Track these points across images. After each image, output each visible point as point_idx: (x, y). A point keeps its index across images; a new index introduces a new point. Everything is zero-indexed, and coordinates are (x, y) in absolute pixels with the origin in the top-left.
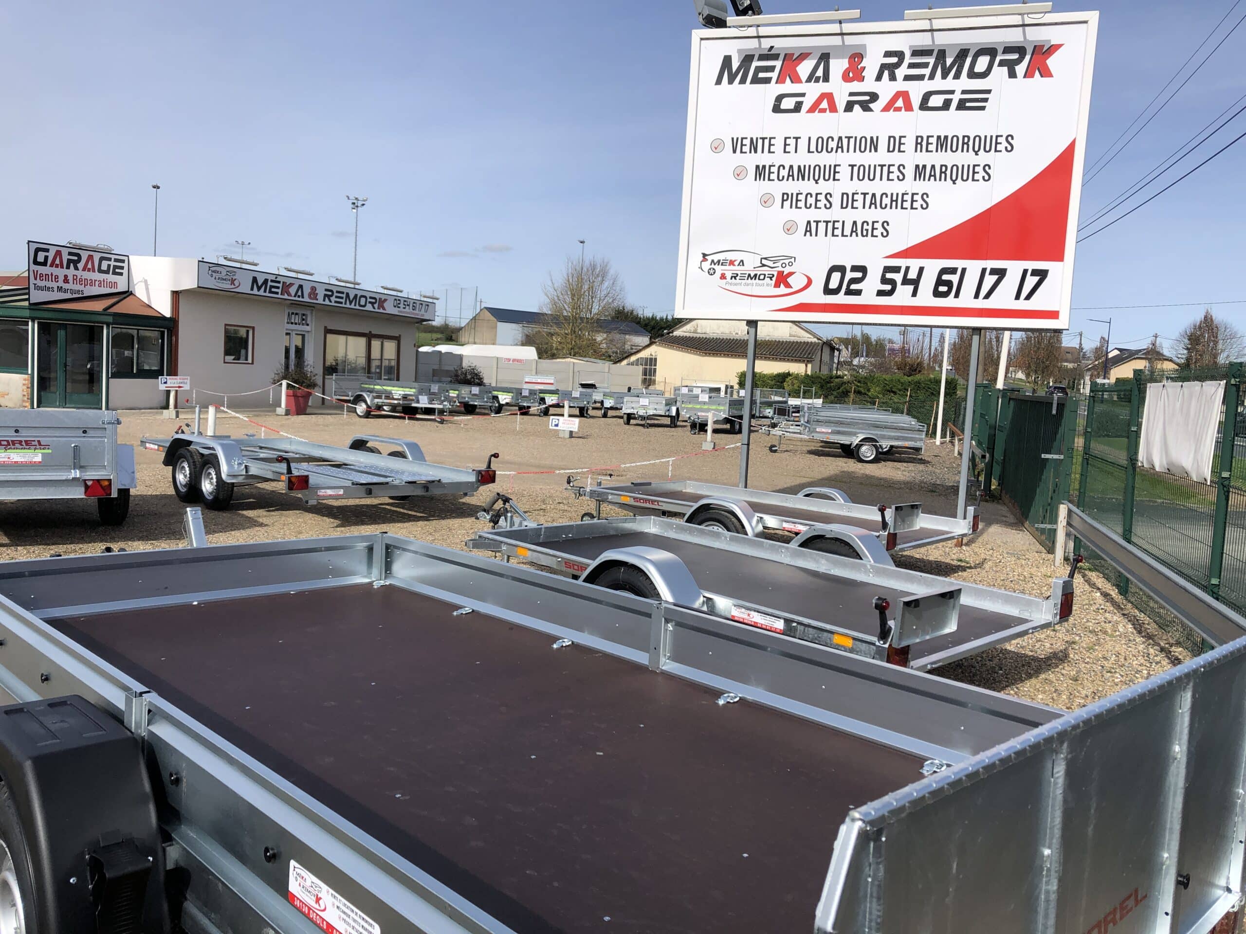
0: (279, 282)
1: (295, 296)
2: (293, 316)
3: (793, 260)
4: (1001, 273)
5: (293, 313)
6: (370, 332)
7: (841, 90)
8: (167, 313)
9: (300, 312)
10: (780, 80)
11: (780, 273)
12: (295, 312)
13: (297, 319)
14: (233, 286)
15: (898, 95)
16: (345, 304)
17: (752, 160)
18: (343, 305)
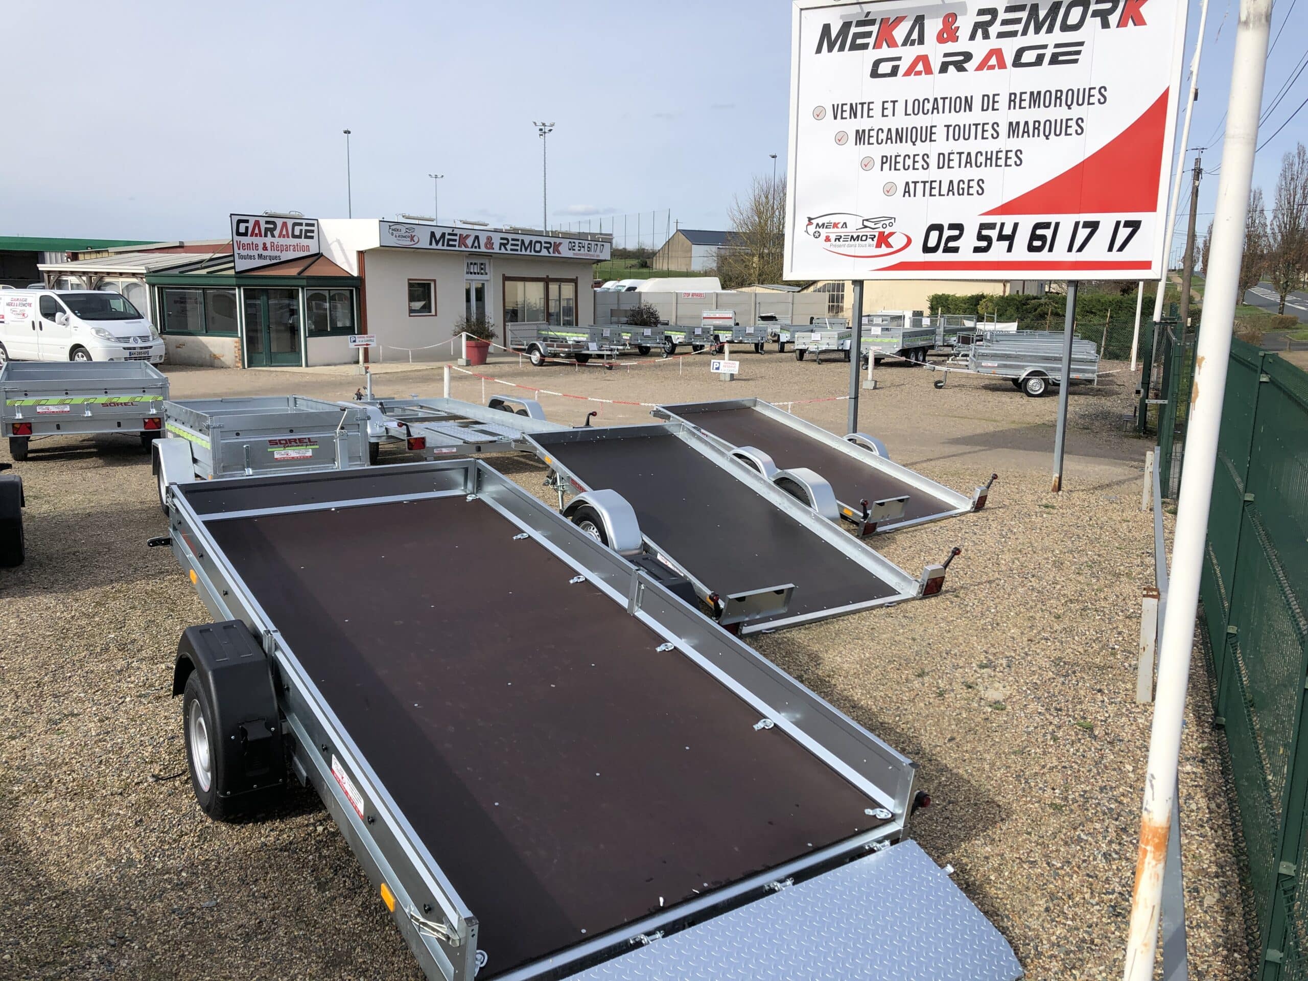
0: (456, 235)
1: (472, 247)
2: (472, 266)
3: (893, 221)
4: (1094, 226)
5: (471, 264)
6: (548, 276)
7: (935, 52)
8: (355, 273)
9: (479, 261)
10: (877, 45)
11: (882, 234)
12: (473, 262)
13: (476, 269)
14: (413, 243)
15: (992, 53)
16: (521, 251)
17: (852, 126)
18: (519, 253)
